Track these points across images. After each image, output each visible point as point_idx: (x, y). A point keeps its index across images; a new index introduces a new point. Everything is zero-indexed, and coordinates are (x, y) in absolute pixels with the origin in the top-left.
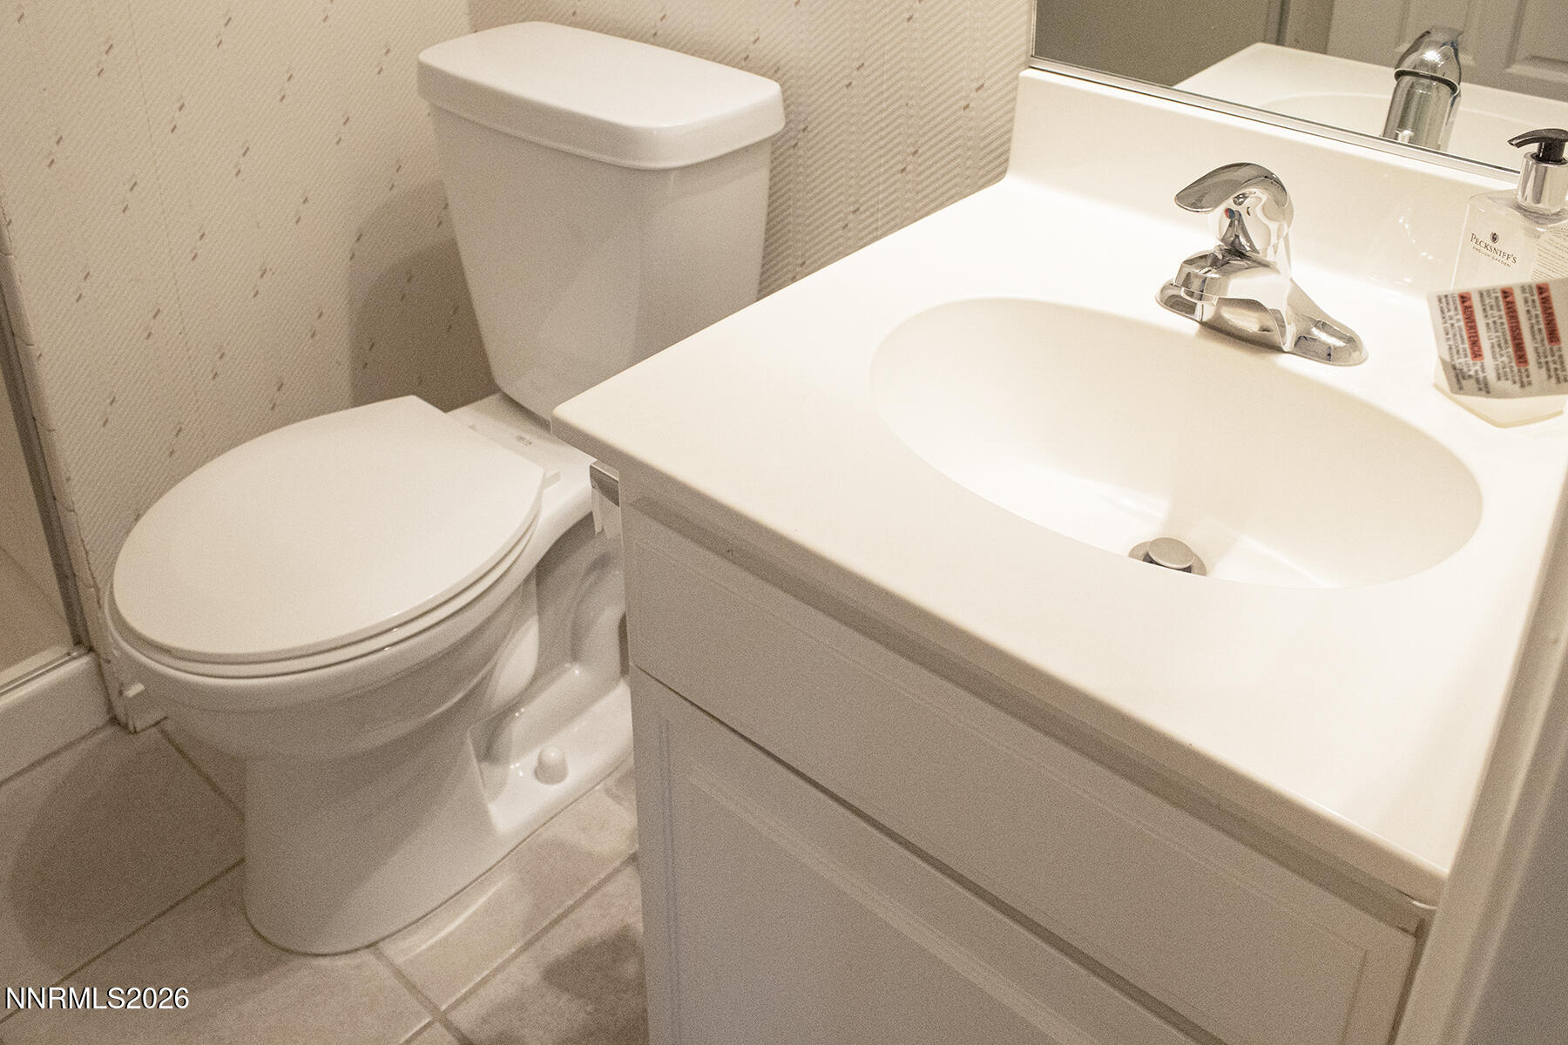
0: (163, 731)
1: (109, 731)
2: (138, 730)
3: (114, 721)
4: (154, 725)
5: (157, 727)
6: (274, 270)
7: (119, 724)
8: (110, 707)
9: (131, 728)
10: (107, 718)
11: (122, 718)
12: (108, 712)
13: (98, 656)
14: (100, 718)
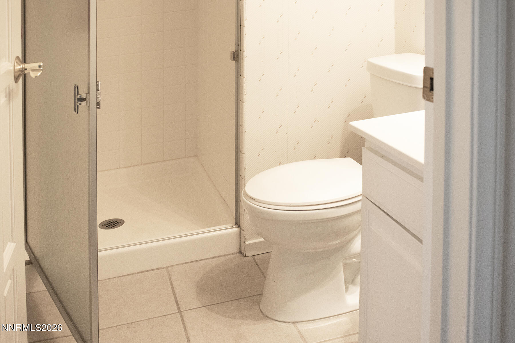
0: (254, 259)
1: (238, 254)
2: (246, 256)
3: (240, 252)
4: (252, 256)
5: (253, 257)
6: (318, 121)
7: (241, 253)
8: (240, 248)
9: (245, 255)
10: (239, 251)
11: (243, 252)
12: (239, 249)
13: (241, 229)
14: (236, 250)
